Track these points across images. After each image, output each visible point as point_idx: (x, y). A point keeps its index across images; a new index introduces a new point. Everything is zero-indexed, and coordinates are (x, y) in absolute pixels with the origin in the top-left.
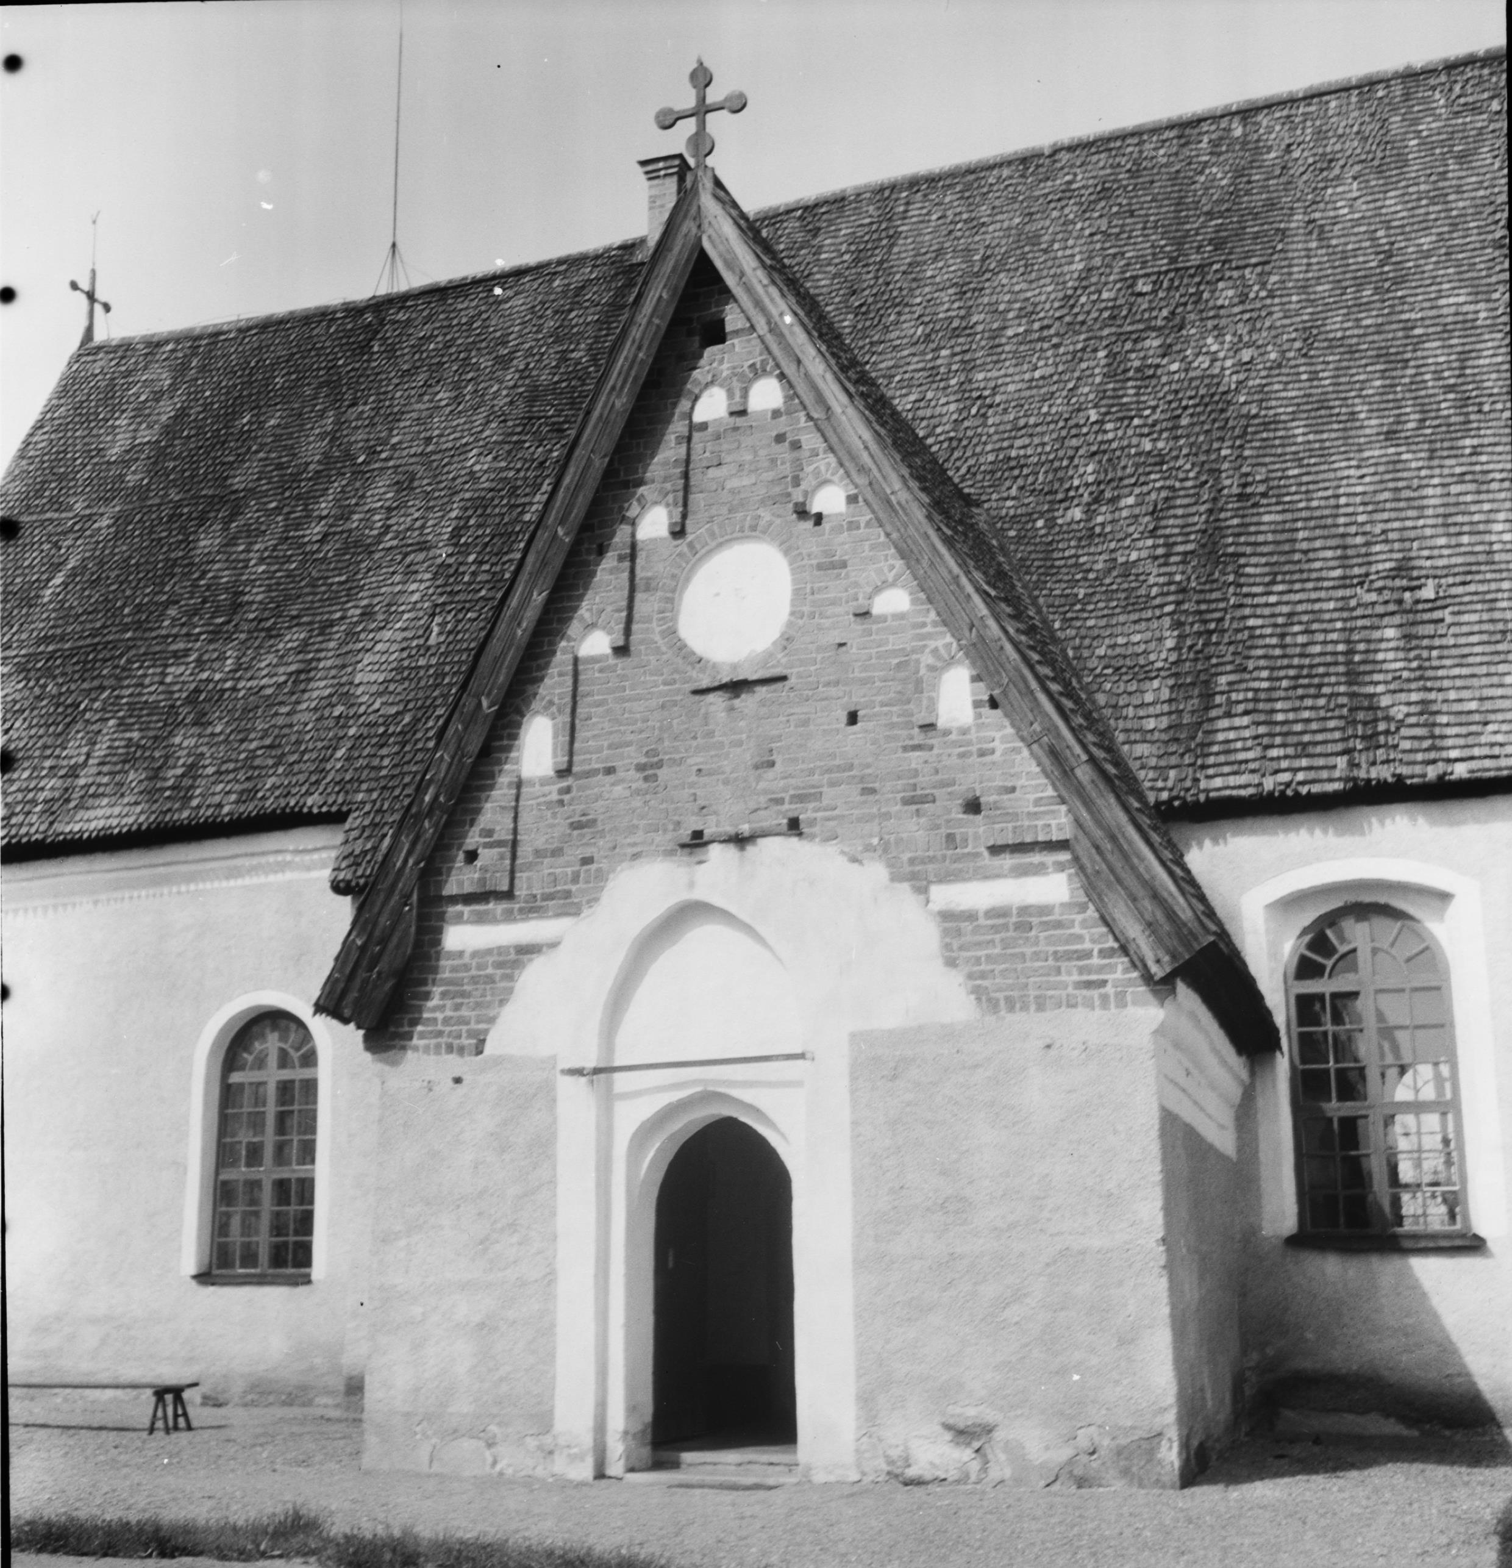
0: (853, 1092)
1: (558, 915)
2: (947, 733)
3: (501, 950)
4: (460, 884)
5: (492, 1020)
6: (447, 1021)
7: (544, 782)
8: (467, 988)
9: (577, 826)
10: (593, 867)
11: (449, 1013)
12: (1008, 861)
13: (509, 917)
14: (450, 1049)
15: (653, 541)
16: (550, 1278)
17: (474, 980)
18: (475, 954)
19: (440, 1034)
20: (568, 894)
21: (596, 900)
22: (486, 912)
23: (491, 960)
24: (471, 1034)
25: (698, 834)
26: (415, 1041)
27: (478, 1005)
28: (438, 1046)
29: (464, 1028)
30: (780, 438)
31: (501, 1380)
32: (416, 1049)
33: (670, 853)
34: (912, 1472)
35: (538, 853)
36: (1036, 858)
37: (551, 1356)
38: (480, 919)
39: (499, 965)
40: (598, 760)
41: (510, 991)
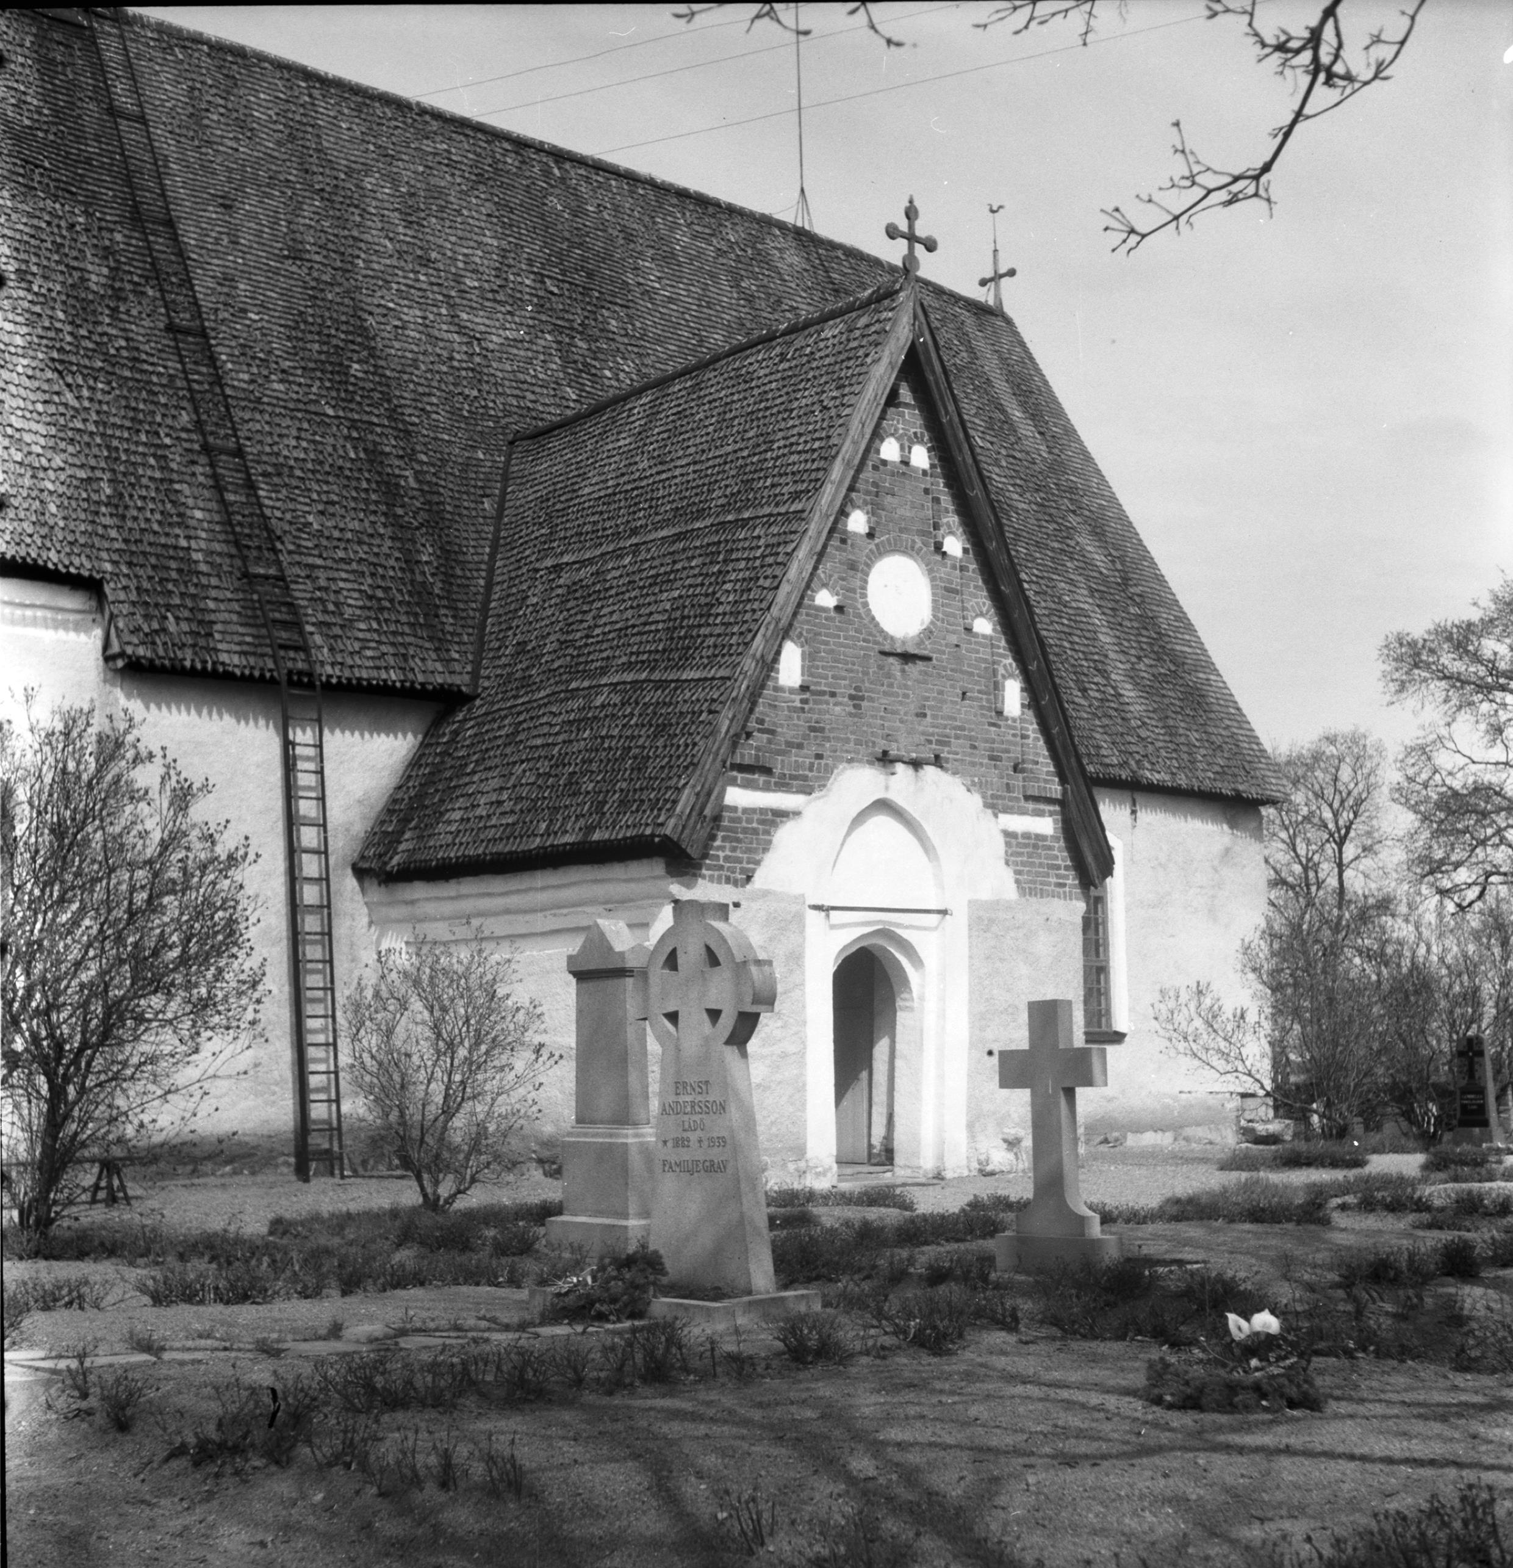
0: (970, 937)
1: (798, 792)
2: (1007, 719)
3: (763, 811)
4: (742, 756)
5: (758, 863)
6: (727, 859)
7: (792, 691)
8: (741, 836)
9: (813, 729)
10: (823, 762)
11: (728, 853)
12: (1031, 806)
13: (766, 788)
14: (728, 880)
15: (855, 534)
16: (802, 1054)
17: (745, 831)
18: (745, 811)
19: (721, 868)
20: (805, 778)
21: (824, 786)
22: (753, 780)
23: (756, 817)
24: (743, 871)
25: (885, 753)
26: (704, 871)
27: (749, 850)
28: (720, 877)
29: (738, 866)
30: (926, 491)
31: (772, 1123)
32: (704, 877)
33: (870, 763)
34: (989, 1168)
35: (789, 744)
36: (1042, 806)
37: (804, 1104)
38: (748, 785)
39: (762, 822)
40: (826, 685)
41: (770, 842)
